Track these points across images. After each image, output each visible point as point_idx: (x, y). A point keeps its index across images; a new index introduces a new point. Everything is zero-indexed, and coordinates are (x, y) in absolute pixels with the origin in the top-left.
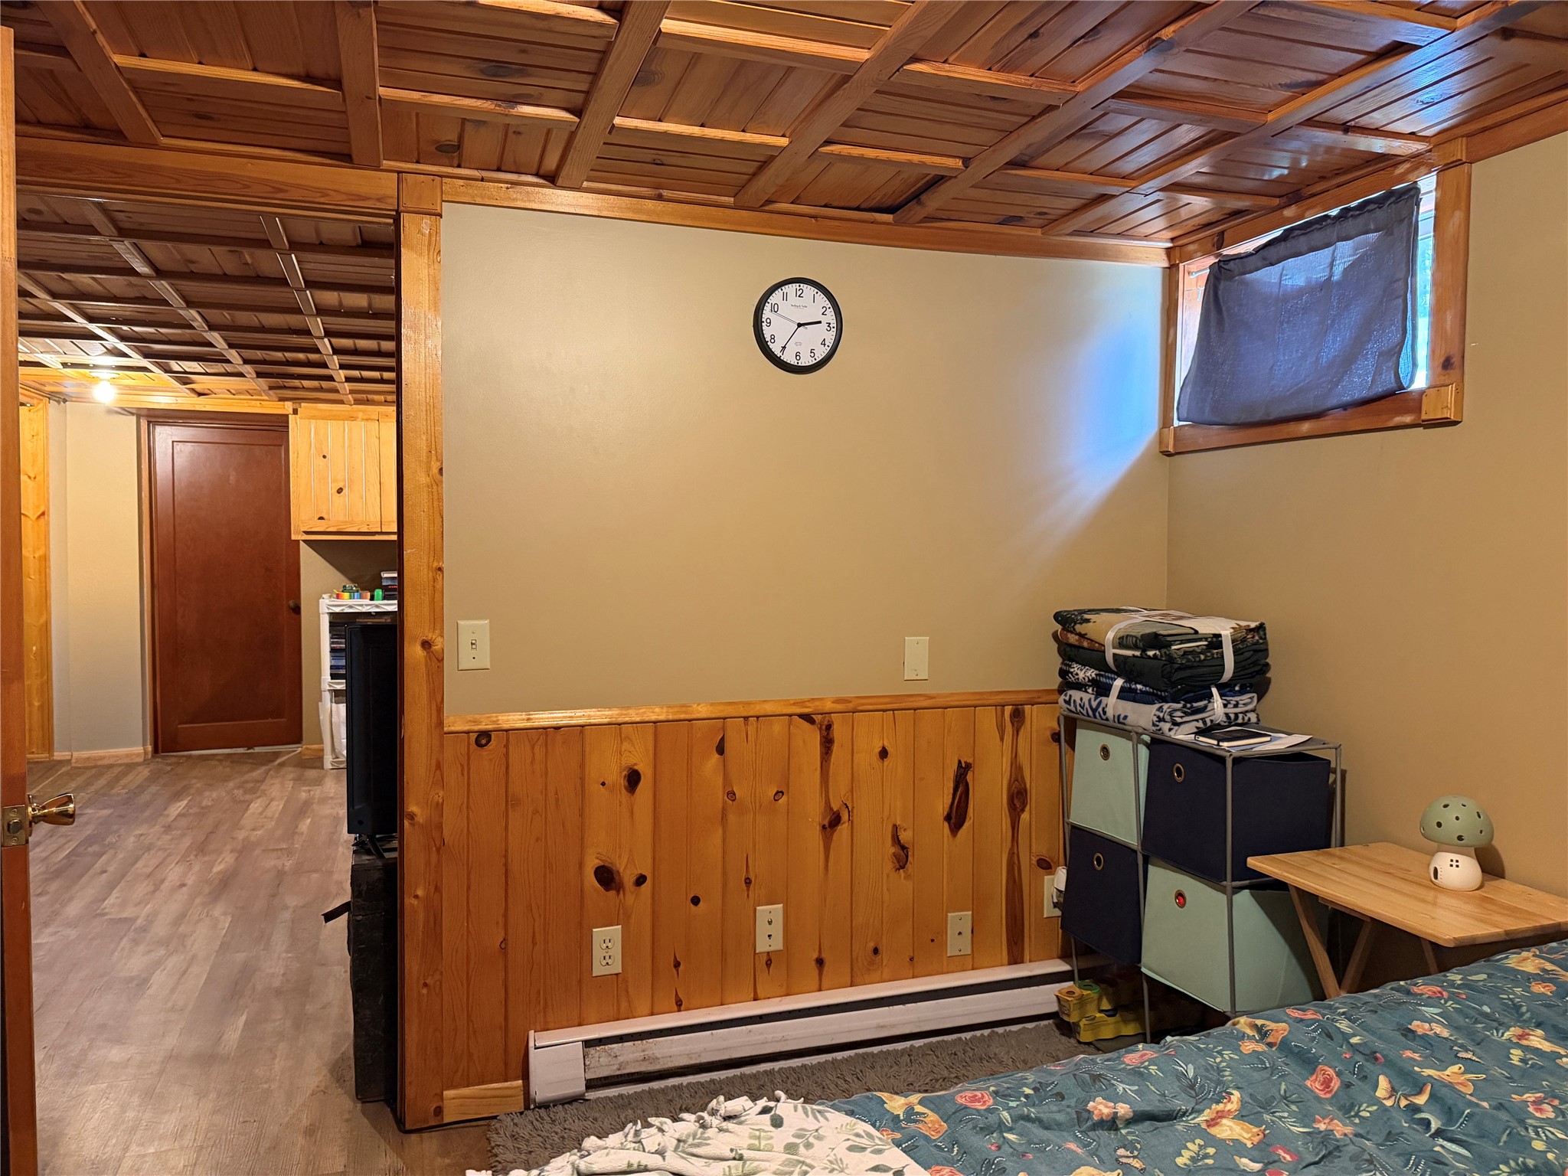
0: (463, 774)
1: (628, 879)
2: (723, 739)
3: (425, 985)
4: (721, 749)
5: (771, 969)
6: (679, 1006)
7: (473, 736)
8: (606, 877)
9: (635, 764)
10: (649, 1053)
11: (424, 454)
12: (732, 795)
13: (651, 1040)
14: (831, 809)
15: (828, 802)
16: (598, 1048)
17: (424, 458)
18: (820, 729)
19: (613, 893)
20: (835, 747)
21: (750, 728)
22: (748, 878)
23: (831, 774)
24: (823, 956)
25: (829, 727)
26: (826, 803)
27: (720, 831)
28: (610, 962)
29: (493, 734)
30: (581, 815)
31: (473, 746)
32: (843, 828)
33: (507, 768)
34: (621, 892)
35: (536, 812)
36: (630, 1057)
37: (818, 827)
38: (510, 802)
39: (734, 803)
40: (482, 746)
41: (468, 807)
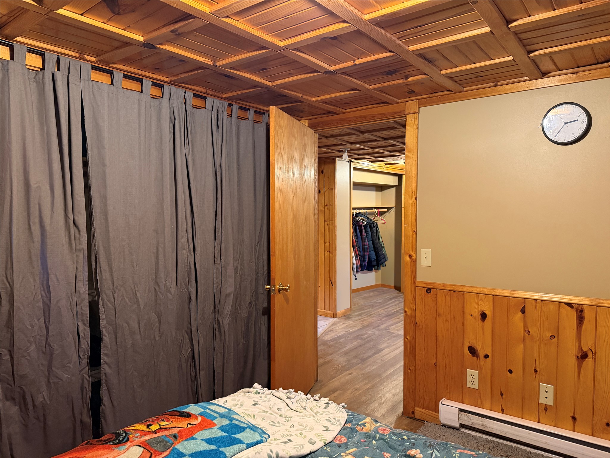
0: (422, 301)
1: (482, 354)
2: (524, 307)
3: (410, 369)
4: (523, 311)
5: (547, 412)
6: (503, 411)
7: (426, 289)
8: (473, 351)
9: (485, 310)
10: (484, 423)
11: (411, 193)
12: (528, 332)
13: (485, 419)
14: (582, 350)
15: (580, 346)
16: (464, 413)
17: (411, 194)
18: (577, 311)
19: (475, 358)
20: (585, 322)
21: (537, 305)
22: (535, 369)
23: (582, 333)
24: (576, 416)
25: (582, 311)
26: (579, 346)
27: (522, 345)
28: (473, 383)
29: (432, 289)
30: (463, 325)
31: (426, 292)
32: (589, 362)
33: (437, 302)
34: (479, 359)
35: (446, 320)
36: (477, 422)
37: (574, 357)
38: (438, 315)
39: (529, 335)
40: (428, 293)
41: (424, 313)
